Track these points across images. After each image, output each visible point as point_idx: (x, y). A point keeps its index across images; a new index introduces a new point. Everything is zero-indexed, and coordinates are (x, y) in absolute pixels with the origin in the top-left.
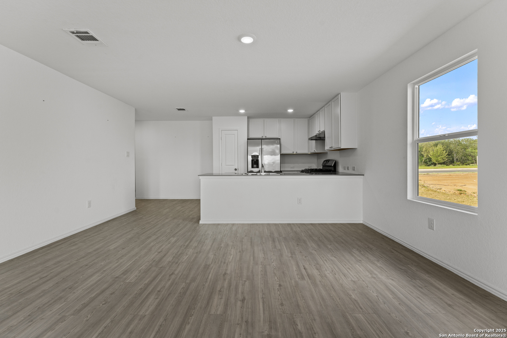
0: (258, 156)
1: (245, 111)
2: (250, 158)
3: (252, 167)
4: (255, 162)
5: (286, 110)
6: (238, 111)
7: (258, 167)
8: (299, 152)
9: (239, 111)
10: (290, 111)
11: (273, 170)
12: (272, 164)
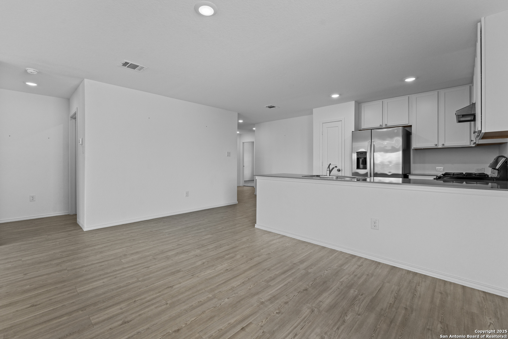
0: (365, 153)
1: (340, 95)
2: (355, 156)
3: (358, 167)
4: (362, 161)
5: (403, 81)
6: (329, 96)
7: (365, 168)
8: (448, 144)
9: (331, 97)
10: (410, 80)
11: (389, 172)
12: (389, 163)
